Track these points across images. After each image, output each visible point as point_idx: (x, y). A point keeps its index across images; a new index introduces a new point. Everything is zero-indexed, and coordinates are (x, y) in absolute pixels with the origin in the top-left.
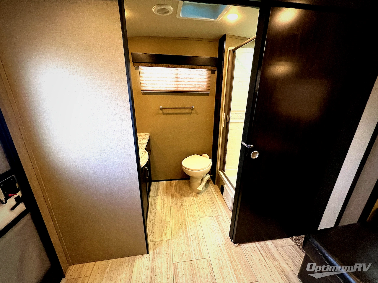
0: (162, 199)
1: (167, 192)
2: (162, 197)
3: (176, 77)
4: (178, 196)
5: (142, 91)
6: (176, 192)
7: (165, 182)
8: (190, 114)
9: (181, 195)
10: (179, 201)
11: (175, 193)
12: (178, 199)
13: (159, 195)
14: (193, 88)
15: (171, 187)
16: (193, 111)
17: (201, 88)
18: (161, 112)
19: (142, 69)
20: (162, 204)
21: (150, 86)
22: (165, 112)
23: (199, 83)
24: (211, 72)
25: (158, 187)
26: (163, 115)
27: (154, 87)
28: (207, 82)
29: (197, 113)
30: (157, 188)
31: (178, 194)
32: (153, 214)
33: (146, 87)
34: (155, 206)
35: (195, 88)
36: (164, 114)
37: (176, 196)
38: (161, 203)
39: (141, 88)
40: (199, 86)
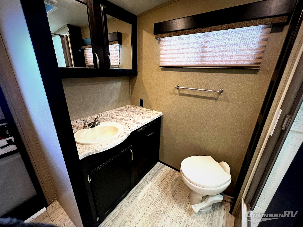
0: (151, 188)
1: (162, 182)
2: (153, 185)
3: (203, 46)
4: (168, 196)
5: (160, 66)
6: (171, 189)
7: (170, 168)
8: (216, 99)
9: (173, 196)
10: (165, 204)
11: (169, 189)
12: (166, 200)
13: (153, 181)
14: (226, 61)
15: (170, 179)
16: (221, 97)
17: (242, 61)
18: (177, 91)
19: (164, 41)
20: (147, 194)
21: (168, 60)
22: (181, 92)
23: (241, 53)
24: (270, 29)
25: (159, 170)
26: (179, 96)
27: (172, 62)
28: (257, 49)
29: (226, 100)
30: (157, 171)
31: (170, 193)
32: (131, 199)
33: (165, 62)
34: (140, 192)
35: (230, 61)
36: (180, 94)
37: (167, 194)
38: (147, 192)
39: (160, 63)
40: (238, 57)
